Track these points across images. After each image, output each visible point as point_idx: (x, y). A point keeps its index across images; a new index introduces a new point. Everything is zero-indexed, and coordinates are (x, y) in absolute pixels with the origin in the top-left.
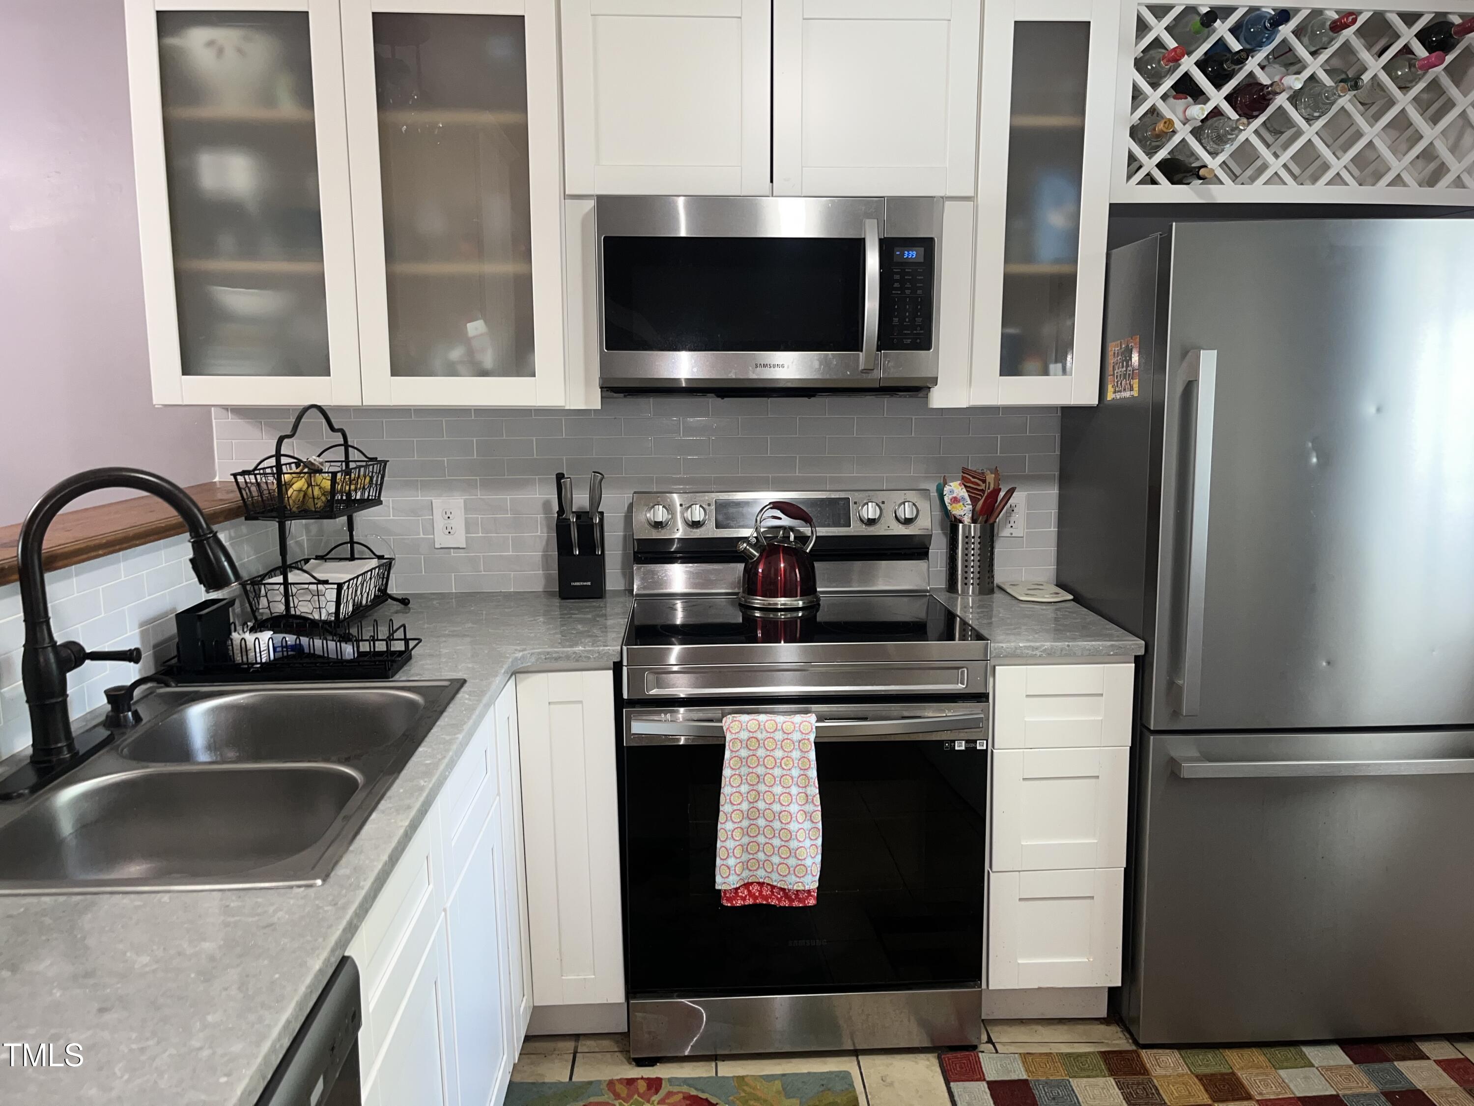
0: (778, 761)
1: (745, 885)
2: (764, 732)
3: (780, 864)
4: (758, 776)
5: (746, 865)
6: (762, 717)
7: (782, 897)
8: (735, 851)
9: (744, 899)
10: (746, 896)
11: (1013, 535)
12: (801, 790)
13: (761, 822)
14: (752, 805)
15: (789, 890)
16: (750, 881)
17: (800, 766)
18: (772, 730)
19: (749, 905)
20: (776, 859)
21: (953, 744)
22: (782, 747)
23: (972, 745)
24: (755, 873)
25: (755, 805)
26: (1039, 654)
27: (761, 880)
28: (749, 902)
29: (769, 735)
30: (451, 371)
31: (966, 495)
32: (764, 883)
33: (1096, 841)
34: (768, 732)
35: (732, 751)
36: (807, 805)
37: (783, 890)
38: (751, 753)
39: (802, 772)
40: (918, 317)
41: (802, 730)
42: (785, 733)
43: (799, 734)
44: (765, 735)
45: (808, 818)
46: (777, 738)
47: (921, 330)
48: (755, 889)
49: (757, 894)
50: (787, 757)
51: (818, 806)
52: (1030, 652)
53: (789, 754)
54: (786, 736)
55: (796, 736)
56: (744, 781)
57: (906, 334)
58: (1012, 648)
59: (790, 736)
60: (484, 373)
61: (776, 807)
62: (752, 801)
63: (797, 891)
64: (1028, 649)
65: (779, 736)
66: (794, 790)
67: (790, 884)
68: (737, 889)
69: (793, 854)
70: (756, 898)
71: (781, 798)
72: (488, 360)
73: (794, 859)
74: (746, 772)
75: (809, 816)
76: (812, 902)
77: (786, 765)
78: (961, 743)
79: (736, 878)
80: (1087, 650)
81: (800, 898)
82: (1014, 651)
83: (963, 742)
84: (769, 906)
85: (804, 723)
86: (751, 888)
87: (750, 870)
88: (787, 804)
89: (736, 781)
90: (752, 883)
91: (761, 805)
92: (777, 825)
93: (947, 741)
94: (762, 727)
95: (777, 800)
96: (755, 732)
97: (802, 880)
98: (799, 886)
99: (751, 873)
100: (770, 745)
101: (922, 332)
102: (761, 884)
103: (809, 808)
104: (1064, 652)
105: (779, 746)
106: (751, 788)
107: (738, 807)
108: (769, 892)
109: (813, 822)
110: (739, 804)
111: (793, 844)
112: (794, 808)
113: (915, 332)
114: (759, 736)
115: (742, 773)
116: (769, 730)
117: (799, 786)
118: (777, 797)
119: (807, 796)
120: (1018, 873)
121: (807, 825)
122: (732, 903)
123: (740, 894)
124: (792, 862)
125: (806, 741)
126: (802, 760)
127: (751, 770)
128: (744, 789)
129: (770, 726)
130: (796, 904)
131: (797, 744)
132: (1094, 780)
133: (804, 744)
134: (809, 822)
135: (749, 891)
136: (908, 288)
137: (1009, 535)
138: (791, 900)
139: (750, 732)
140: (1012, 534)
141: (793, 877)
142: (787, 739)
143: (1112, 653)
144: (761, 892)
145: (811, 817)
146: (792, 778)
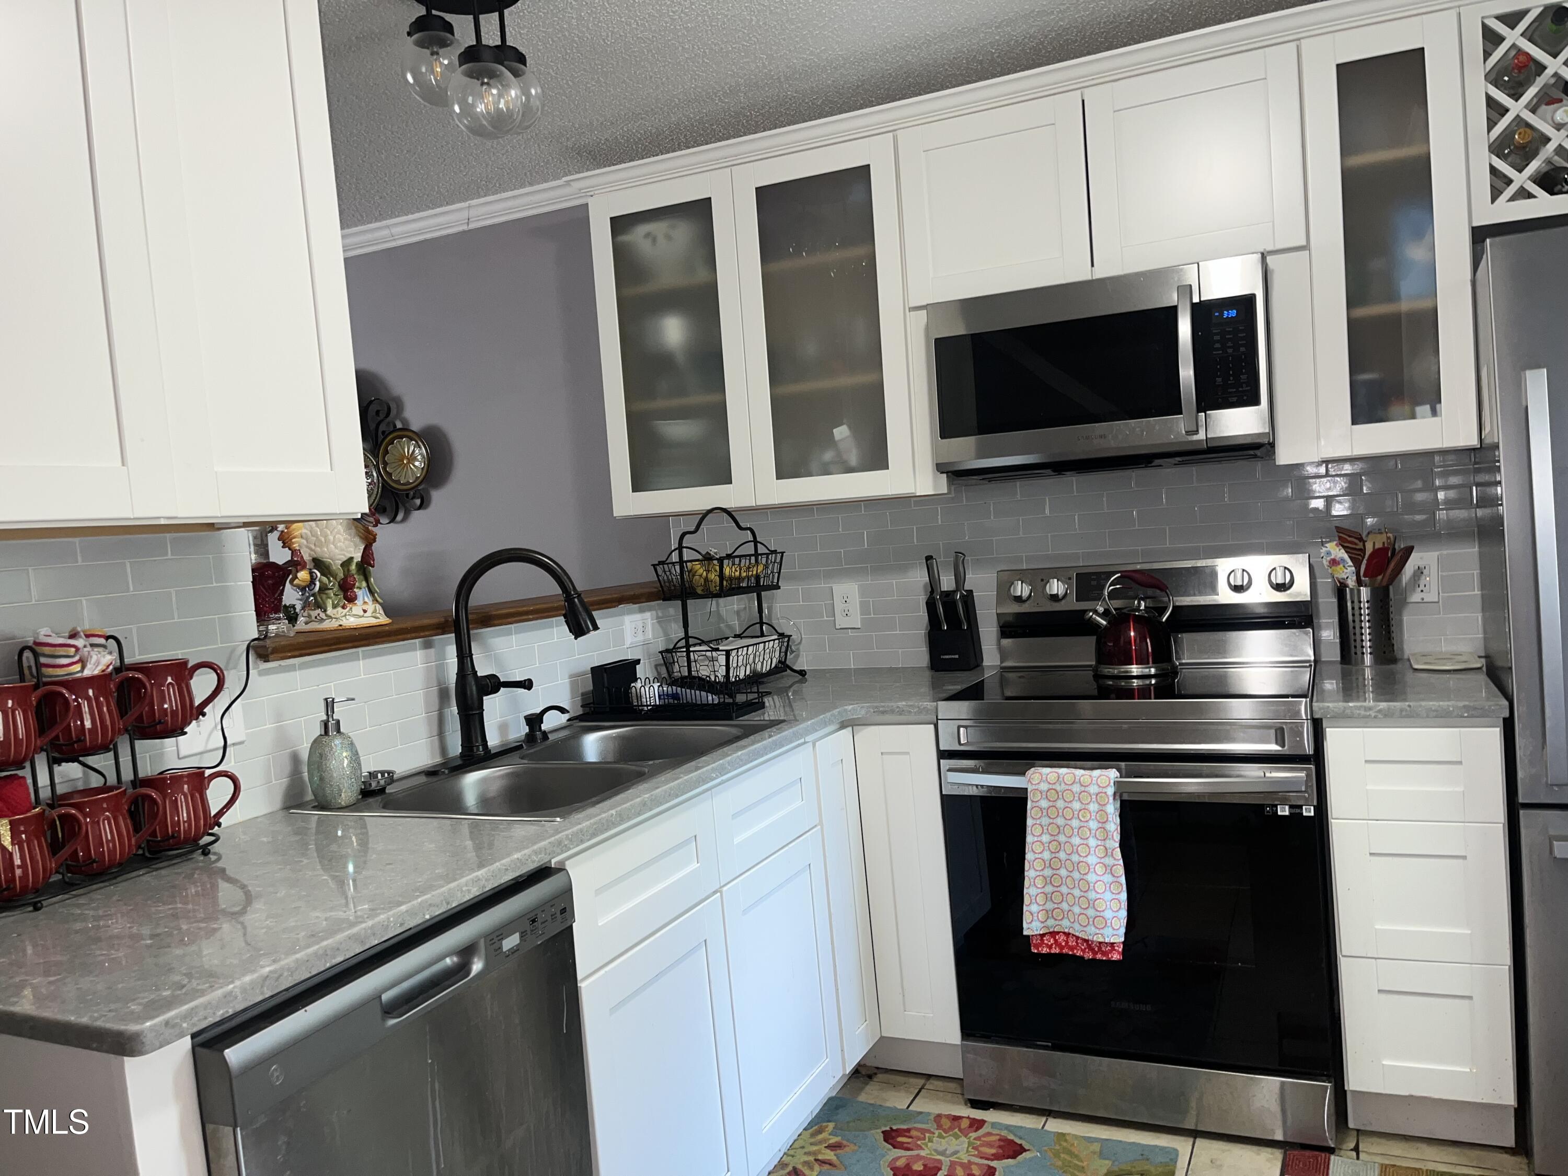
0: (1076, 813)
1: (1050, 933)
2: (1063, 784)
3: (1081, 914)
4: (1058, 827)
5: (1049, 914)
6: (1063, 771)
7: (1085, 949)
8: (1038, 898)
9: (1050, 947)
10: (1052, 944)
11: (1425, 601)
12: (1099, 843)
13: (1063, 872)
14: (1053, 855)
15: (1092, 942)
16: (1056, 930)
17: (1098, 818)
18: (1070, 783)
19: (1055, 954)
20: (1077, 910)
21: (1275, 809)
22: (1079, 799)
23: (1298, 811)
24: (1060, 923)
25: (1057, 855)
26: (1373, 715)
27: (1066, 930)
28: (1055, 950)
29: (1067, 787)
30: (826, 471)
31: (1346, 556)
32: (1069, 934)
33: (1469, 932)
34: (1066, 784)
35: (1033, 802)
36: (1107, 859)
37: (1086, 941)
38: (1051, 804)
39: (1100, 825)
40: (1243, 374)
41: (1099, 783)
42: (1082, 785)
43: (1096, 787)
44: (1063, 787)
45: (1108, 871)
46: (1074, 790)
47: (1247, 386)
48: (1061, 938)
49: (1063, 944)
50: (1084, 809)
51: (1119, 860)
52: (1363, 712)
53: (1087, 807)
54: (1083, 789)
55: (1093, 789)
56: (1045, 831)
57: (1231, 392)
58: (1339, 709)
59: (1087, 789)
60: (850, 470)
61: (1075, 858)
62: (1053, 851)
63: (1100, 943)
64: (1359, 710)
65: (1076, 788)
66: (1092, 842)
67: (1090, 935)
68: (1043, 935)
69: (1091, 905)
70: (1062, 948)
71: (1079, 848)
72: (853, 460)
73: (1093, 910)
74: (1047, 823)
75: (1110, 870)
76: (1116, 957)
77: (1084, 817)
78: (1284, 808)
79: (1040, 925)
80: (1434, 711)
81: (1103, 951)
82: (1344, 711)
83: (1287, 807)
84: (1074, 956)
85: (1102, 777)
86: (1057, 937)
87: (1056, 920)
88: (1084, 855)
89: (1038, 831)
90: (1058, 933)
91: (1062, 855)
92: (1076, 875)
93: (1268, 805)
94: (1061, 779)
95: (1075, 851)
96: (1054, 783)
97: (1101, 931)
98: (1098, 938)
99: (1057, 923)
100: (1068, 797)
101: (1249, 388)
102: (1067, 935)
103: (1109, 861)
104: (1404, 713)
105: (1076, 798)
106: (1053, 838)
107: (1040, 856)
108: (1074, 943)
109: (1114, 876)
110: (1040, 853)
111: (1092, 895)
112: (1092, 860)
113: (1240, 389)
114: (1058, 788)
115: (1043, 823)
116: (1068, 783)
117: (1098, 839)
118: (1075, 848)
119: (1106, 849)
120: (1374, 960)
121: (1108, 878)
122: (1038, 949)
123: (1046, 942)
124: (1091, 912)
125: (1103, 795)
126: (1100, 813)
127: (1051, 821)
128: (1045, 838)
129: (1068, 779)
130: (1099, 956)
131: (1094, 797)
132: (1461, 861)
133: (1101, 797)
134: (1110, 876)
135: (1056, 941)
136: (1229, 347)
137: (1420, 601)
138: (1095, 953)
139: (1050, 783)
140: (1423, 599)
141: (1093, 928)
142: (1084, 791)
143: (1466, 715)
144: (1067, 942)
145: (1111, 870)
146: (1090, 830)
